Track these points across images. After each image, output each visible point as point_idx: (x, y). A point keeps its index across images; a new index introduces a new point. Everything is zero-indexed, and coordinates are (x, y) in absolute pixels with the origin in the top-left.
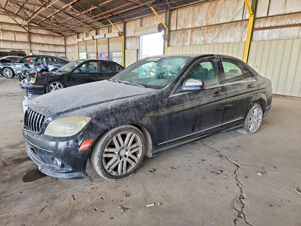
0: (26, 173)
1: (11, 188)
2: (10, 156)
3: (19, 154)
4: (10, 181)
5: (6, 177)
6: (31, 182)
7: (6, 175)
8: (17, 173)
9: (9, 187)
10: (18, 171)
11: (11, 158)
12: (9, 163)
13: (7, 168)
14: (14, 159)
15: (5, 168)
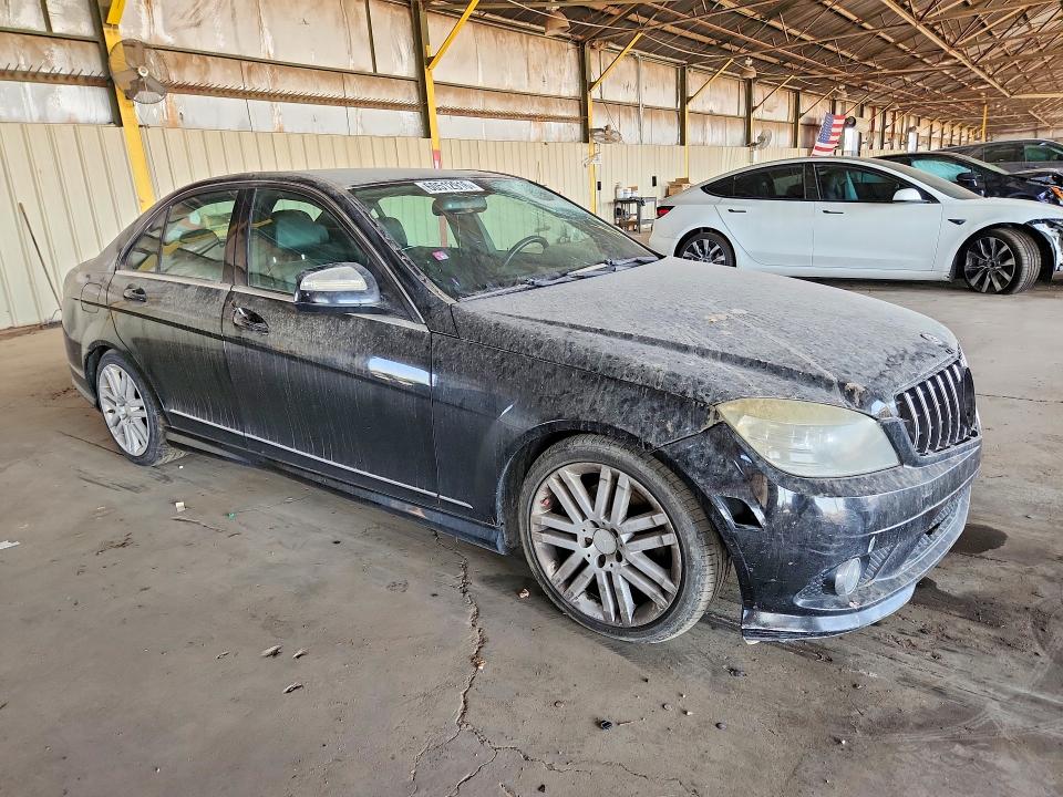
0: (984, 554)
1: (1048, 535)
2: (1003, 657)
3: (961, 645)
4: (1042, 554)
5: (1051, 573)
6: (986, 527)
7: (1051, 579)
8: (1012, 566)
9: (1053, 541)
10: (1003, 573)
11: (1003, 643)
12: (1021, 623)
13: (1037, 601)
14: (993, 633)
15: (1045, 608)
